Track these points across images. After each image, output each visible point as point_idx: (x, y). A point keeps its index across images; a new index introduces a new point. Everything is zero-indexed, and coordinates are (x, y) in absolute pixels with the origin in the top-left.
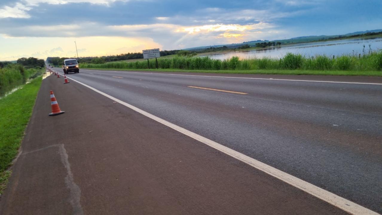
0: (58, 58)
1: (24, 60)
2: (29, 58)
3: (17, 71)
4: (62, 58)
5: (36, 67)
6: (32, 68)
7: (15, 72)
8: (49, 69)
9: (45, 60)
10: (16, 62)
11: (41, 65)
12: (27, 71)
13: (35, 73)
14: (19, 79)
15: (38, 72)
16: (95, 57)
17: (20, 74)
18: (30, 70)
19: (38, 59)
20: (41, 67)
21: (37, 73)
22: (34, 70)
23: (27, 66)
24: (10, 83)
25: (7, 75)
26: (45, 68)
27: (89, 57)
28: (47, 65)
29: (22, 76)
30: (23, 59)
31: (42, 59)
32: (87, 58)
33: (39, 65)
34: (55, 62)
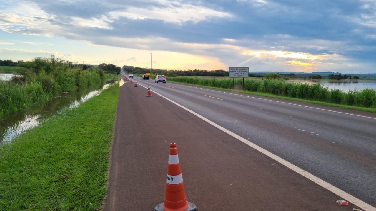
0: (132, 67)
1: (104, 66)
2: (109, 65)
3: (97, 75)
4: (135, 68)
5: (113, 73)
6: (110, 73)
7: (95, 76)
8: (125, 76)
9: (122, 67)
10: (98, 67)
11: (117, 72)
12: (106, 75)
13: (112, 78)
14: (97, 83)
15: (114, 77)
16: (164, 70)
17: (99, 78)
18: (108, 75)
19: (116, 66)
20: (117, 74)
21: (113, 79)
22: (112, 75)
23: (106, 71)
24: (88, 86)
25: (87, 77)
26: (120, 75)
27: (159, 69)
28: (123, 72)
29: (100, 80)
30: (104, 64)
31: (119, 66)
32: (157, 70)
33: (116, 72)
34: (129, 70)
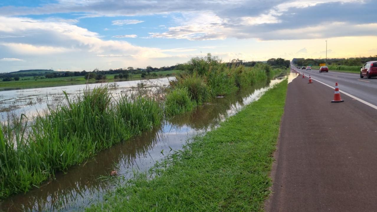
0: (303, 59)
1: (273, 61)
2: (277, 59)
3: (262, 71)
4: (307, 59)
5: (281, 67)
6: (278, 67)
7: (260, 72)
8: (295, 69)
9: (291, 61)
10: (267, 62)
11: (287, 65)
12: (273, 71)
13: (280, 73)
14: (263, 80)
15: (283, 72)
16: (341, 59)
17: (265, 74)
18: (276, 70)
19: (285, 60)
20: (286, 68)
21: (282, 74)
22: (280, 70)
23: (274, 66)
26: (289, 68)
27: (335, 59)
28: (292, 65)
29: (267, 76)
30: (272, 59)
31: (289, 60)
32: (332, 59)
33: (285, 66)
34: (300, 63)
